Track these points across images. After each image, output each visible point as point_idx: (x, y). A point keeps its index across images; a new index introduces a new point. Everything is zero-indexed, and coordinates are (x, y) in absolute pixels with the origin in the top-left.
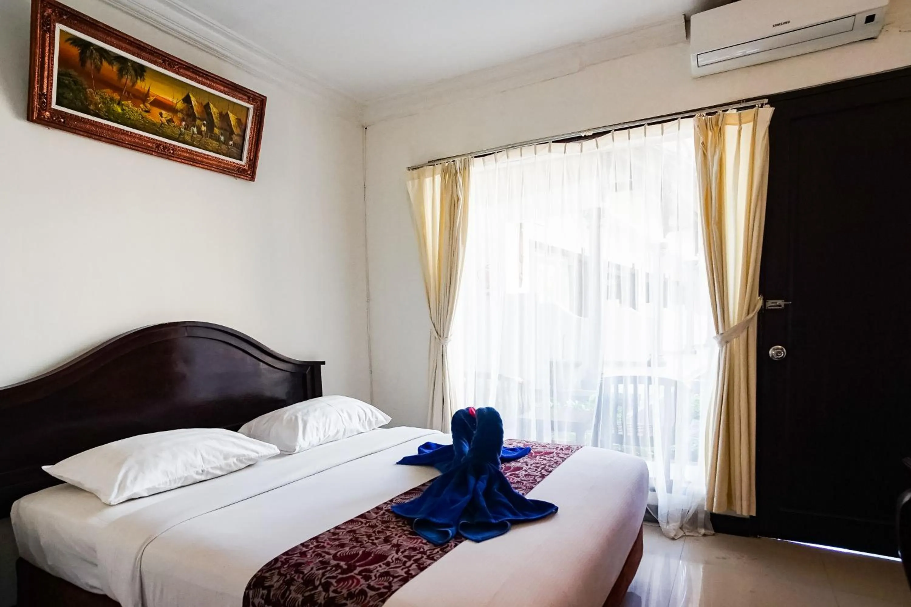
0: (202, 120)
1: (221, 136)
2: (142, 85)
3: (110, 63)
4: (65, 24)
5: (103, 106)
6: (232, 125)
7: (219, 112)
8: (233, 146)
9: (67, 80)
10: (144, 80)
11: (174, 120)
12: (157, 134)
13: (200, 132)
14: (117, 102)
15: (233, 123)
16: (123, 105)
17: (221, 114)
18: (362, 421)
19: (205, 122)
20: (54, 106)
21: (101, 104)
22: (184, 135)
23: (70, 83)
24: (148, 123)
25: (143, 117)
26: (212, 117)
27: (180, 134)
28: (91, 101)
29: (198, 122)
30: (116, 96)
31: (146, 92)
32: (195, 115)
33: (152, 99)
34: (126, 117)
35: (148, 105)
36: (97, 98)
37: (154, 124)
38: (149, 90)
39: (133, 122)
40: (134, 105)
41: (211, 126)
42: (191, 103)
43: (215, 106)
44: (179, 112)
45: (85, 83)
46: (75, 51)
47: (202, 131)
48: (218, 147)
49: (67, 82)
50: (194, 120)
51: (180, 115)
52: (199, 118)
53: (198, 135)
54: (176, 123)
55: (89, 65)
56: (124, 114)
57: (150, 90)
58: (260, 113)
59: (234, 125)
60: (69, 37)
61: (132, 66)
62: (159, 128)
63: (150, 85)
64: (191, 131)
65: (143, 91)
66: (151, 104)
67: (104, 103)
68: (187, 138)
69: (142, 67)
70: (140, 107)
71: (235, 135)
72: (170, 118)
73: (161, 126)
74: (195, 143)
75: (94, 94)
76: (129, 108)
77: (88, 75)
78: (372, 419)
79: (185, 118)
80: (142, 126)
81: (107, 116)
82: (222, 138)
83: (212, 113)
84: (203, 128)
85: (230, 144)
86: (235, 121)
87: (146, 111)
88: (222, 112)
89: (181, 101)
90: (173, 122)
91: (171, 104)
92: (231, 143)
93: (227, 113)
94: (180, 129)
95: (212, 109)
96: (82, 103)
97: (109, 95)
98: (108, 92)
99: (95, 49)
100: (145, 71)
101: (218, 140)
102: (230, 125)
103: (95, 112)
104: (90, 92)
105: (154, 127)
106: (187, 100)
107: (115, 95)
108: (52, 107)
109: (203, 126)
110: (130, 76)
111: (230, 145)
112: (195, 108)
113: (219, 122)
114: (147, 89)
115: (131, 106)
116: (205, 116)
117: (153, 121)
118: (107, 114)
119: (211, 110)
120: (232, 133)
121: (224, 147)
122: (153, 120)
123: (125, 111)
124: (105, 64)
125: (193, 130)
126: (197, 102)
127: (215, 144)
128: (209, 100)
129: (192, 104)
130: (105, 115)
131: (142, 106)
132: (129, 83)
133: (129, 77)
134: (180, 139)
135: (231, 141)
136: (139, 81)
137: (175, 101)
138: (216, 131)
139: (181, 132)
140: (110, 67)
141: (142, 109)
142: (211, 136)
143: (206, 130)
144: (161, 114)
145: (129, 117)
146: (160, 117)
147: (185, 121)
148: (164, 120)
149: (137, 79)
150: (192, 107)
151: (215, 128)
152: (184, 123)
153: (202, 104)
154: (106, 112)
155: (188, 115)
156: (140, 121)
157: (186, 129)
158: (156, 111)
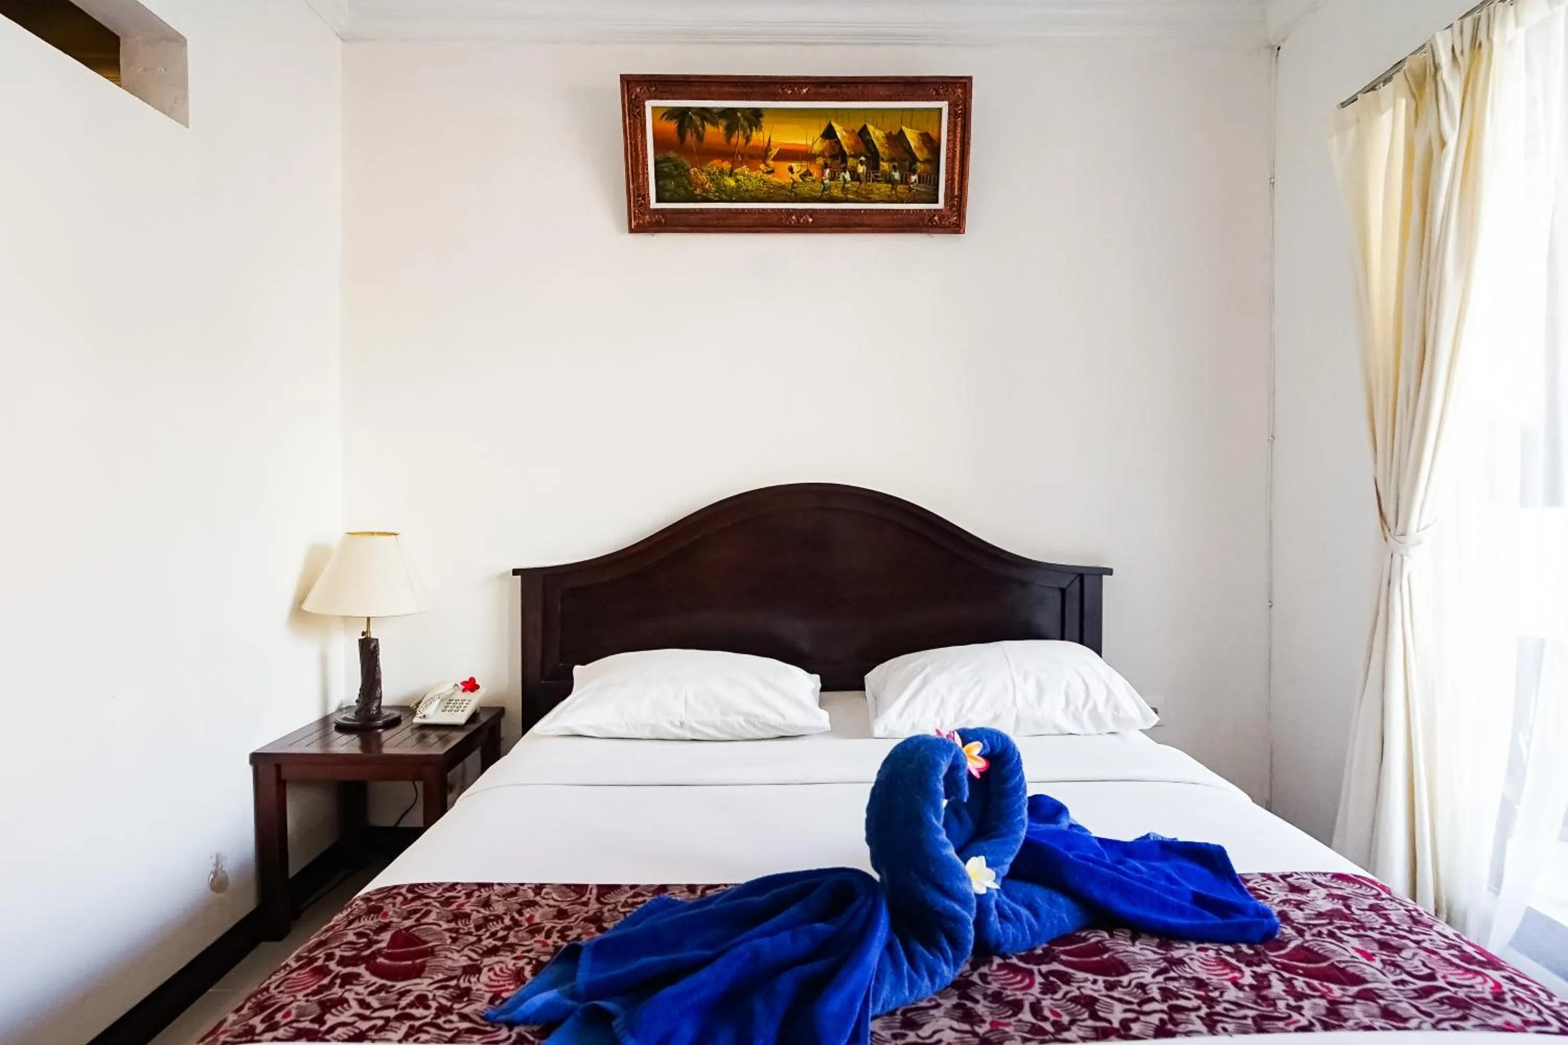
0: (856, 156)
1: (893, 173)
2: (758, 138)
3: (715, 124)
4: (656, 98)
5: (711, 185)
6: (913, 147)
7: (886, 134)
8: (919, 182)
9: (666, 167)
10: (761, 130)
11: (812, 171)
12: (788, 200)
13: (855, 177)
14: (728, 172)
15: (913, 144)
16: (736, 173)
17: (889, 137)
18: (1072, 708)
19: (863, 158)
20: (654, 205)
21: (708, 184)
22: (830, 188)
23: (670, 169)
24: (772, 189)
25: (765, 182)
26: (875, 146)
27: (824, 190)
28: (696, 183)
29: (851, 162)
30: (727, 166)
31: (766, 144)
32: (844, 152)
33: (774, 152)
34: (741, 189)
35: (770, 162)
36: (703, 177)
37: (782, 187)
38: (769, 141)
39: (753, 194)
40: (752, 169)
41: (873, 159)
42: (836, 136)
43: (877, 127)
44: (819, 156)
45: (687, 163)
46: (672, 126)
47: (859, 175)
48: (891, 191)
49: (666, 169)
50: (844, 161)
51: (820, 161)
52: (851, 156)
53: (853, 183)
54: (815, 174)
55: (690, 138)
56: (739, 187)
57: (771, 140)
58: (963, 109)
59: (915, 147)
60: (665, 111)
61: (743, 116)
62: (791, 191)
63: (771, 133)
64: (841, 179)
65: (761, 145)
66: (775, 159)
67: (712, 180)
68: (836, 192)
69: (757, 113)
70: (760, 169)
71: (921, 162)
72: (805, 169)
73: (793, 187)
74: (850, 196)
75: (698, 173)
76: (744, 176)
77: (687, 151)
78: (1101, 709)
79: (829, 162)
80: (765, 196)
81: (718, 196)
82: (897, 175)
83: (873, 139)
84: (861, 169)
85: (913, 181)
86: (916, 139)
87: (769, 173)
88: (891, 133)
89: (821, 138)
90: (811, 175)
91: (805, 148)
92: (914, 178)
93: (901, 132)
94: (822, 182)
95: (871, 133)
96: (686, 189)
97: (717, 167)
98: (716, 165)
99: (694, 113)
100: (761, 116)
101: (889, 180)
102: (908, 150)
103: (702, 196)
104: (694, 171)
105: (782, 191)
106: (829, 133)
107: (724, 164)
108: (651, 207)
109: (859, 165)
110: (741, 130)
111: (912, 183)
112: (843, 143)
113: (887, 151)
114: (766, 140)
115: (746, 172)
116: (862, 148)
117: (781, 183)
118: (717, 194)
119: (870, 136)
120: (914, 159)
121: (901, 188)
122: (780, 181)
123: (740, 182)
124: (709, 128)
125: (843, 177)
126: (846, 131)
127: (885, 188)
128: (865, 121)
129: (837, 138)
130: (715, 196)
131: (762, 166)
132: (742, 141)
133: (741, 132)
134: (825, 197)
135: (914, 175)
136: (754, 133)
137: (810, 143)
138: (885, 166)
139: (824, 185)
140: (716, 130)
141: (763, 172)
142: (876, 176)
143: (865, 171)
144: (791, 170)
145: (745, 189)
146: (790, 175)
147: (830, 167)
148: (796, 177)
149: (751, 131)
150: (838, 142)
151: (882, 163)
152: (828, 171)
153: (854, 131)
154: (716, 192)
155: (833, 157)
156: (761, 190)
157: (831, 179)
158: (783, 166)
